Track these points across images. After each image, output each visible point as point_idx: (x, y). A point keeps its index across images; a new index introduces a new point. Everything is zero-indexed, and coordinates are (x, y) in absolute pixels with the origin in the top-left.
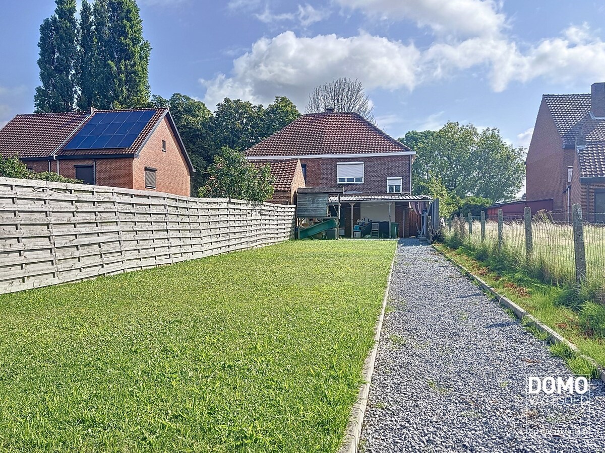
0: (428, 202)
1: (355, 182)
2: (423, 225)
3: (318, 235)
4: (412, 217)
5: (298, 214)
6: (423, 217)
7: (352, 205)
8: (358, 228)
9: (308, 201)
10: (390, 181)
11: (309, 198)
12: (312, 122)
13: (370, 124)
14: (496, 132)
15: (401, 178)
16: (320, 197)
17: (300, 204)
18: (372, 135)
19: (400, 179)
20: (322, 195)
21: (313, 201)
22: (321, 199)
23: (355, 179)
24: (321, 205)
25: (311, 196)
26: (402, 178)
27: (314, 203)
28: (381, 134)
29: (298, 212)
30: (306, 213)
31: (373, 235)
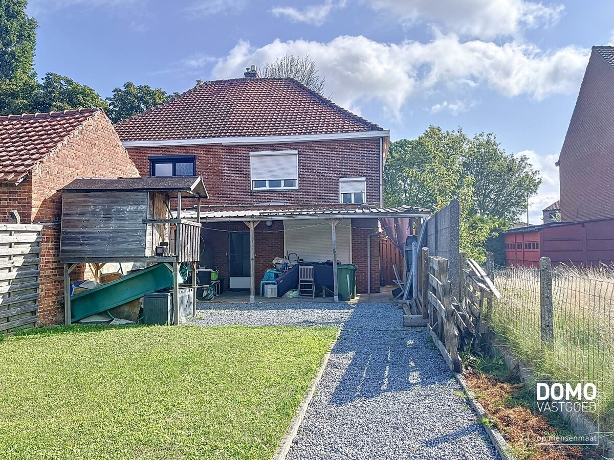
0: (420, 218)
1: (283, 188)
2: (409, 270)
3: (126, 309)
4: (385, 251)
5: (63, 251)
6: (409, 253)
7: (252, 227)
8: (272, 276)
9: (94, 213)
10: (344, 184)
11: (95, 205)
12: (218, 91)
13: (312, 93)
14: (492, 137)
15: (364, 179)
16: (127, 203)
17: (68, 221)
18: (313, 109)
19: (364, 181)
20: (132, 196)
21: (108, 212)
22: (129, 209)
23: (283, 182)
24: (128, 225)
25: (100, 200)
26: (366, 180)
27: (109, 220)
28: (330, 106)
29: (64, 245)
30: (87, 248)
31: (302, 292)
